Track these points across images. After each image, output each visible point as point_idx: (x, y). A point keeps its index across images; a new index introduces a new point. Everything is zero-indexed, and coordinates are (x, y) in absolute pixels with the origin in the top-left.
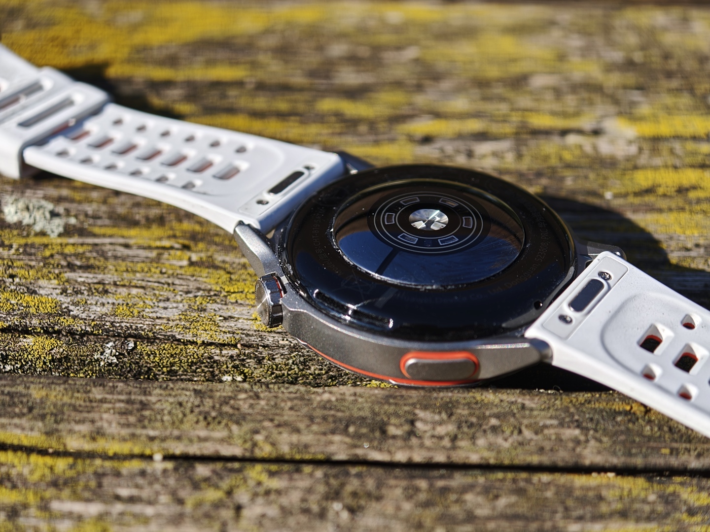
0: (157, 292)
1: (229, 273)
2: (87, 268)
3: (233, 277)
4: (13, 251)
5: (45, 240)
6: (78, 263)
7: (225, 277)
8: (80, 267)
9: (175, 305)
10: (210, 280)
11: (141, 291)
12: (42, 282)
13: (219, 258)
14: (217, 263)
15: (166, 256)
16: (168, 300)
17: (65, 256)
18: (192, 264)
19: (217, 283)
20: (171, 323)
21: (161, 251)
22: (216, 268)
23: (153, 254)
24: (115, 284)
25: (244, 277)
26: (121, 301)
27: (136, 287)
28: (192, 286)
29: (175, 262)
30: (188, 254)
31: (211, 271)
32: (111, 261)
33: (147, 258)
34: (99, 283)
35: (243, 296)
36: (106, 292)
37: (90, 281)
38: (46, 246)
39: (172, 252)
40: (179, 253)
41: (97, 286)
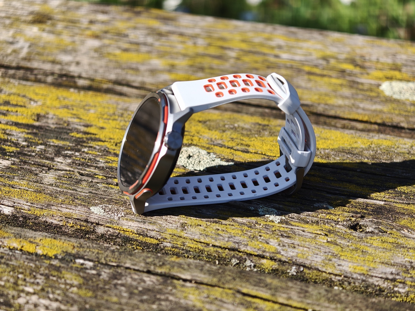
0: (314, 251)
1: (342, 248)
2: (288, 237)
3: (343, 249)
4: (261, 226)
5: (273, 224)
6: (285, 235)
7: (340, 249)
8: (286, 237)
9: (320, 257)
10: (335, 249)
11: (308, 249)
12: (271, 240)
13: (339, 241)
14: (337, 243)
15: (318, 237)
16: (317, 254)
17: (280, 231)
18: (328, 242)
19: (337, 251)
20: (318, 264)
21: (316, 235)
22: (337, 245)
23: (314, 236)
24: (298, 245)
25: (347, 250)
26: (300, 252)
27: (306, 247)
28: (327, 250)
29: (321, 240)
30: (326, 238)
31: (335, 246)
32: (297, 236)
33: (311, 237)
34: (292, 244)
35: (347, 257)
36: (295, 247)
37: (289, 242)
38: (273, 226)
39: (321, 236)
40: (323, 237)
41: (291, 245)
